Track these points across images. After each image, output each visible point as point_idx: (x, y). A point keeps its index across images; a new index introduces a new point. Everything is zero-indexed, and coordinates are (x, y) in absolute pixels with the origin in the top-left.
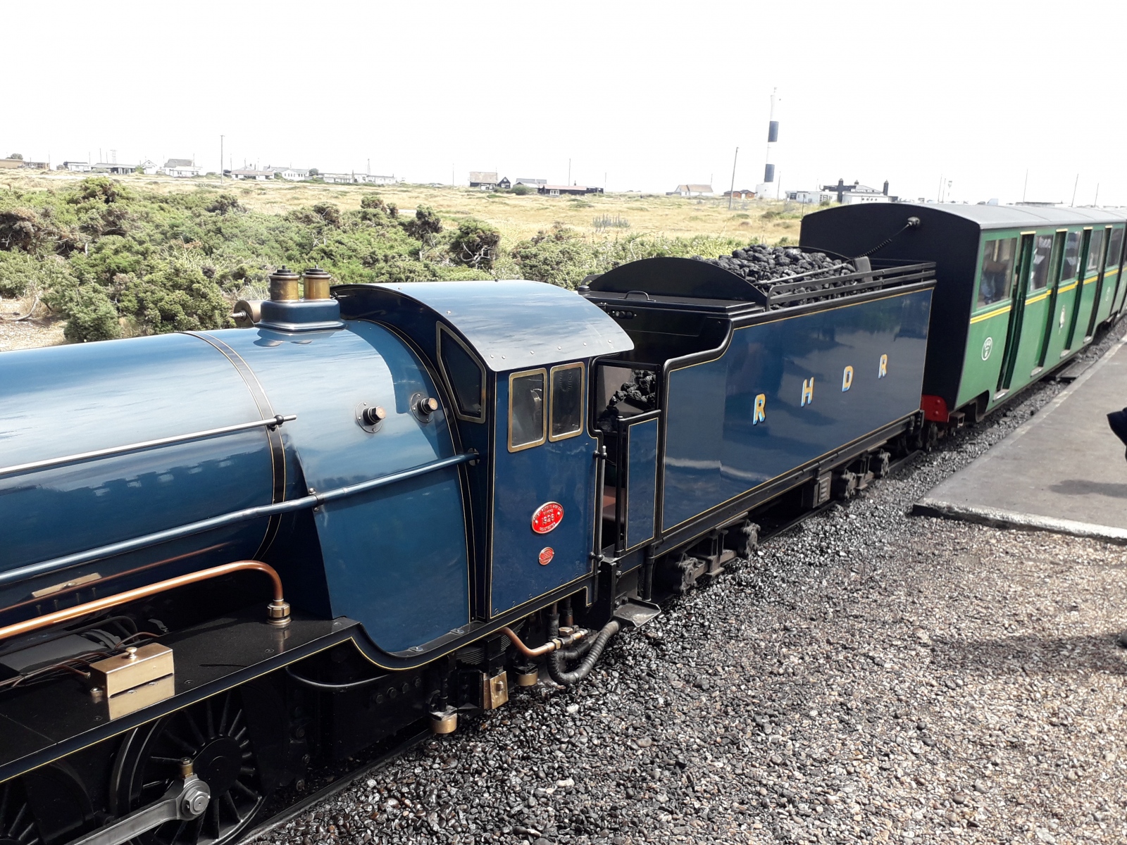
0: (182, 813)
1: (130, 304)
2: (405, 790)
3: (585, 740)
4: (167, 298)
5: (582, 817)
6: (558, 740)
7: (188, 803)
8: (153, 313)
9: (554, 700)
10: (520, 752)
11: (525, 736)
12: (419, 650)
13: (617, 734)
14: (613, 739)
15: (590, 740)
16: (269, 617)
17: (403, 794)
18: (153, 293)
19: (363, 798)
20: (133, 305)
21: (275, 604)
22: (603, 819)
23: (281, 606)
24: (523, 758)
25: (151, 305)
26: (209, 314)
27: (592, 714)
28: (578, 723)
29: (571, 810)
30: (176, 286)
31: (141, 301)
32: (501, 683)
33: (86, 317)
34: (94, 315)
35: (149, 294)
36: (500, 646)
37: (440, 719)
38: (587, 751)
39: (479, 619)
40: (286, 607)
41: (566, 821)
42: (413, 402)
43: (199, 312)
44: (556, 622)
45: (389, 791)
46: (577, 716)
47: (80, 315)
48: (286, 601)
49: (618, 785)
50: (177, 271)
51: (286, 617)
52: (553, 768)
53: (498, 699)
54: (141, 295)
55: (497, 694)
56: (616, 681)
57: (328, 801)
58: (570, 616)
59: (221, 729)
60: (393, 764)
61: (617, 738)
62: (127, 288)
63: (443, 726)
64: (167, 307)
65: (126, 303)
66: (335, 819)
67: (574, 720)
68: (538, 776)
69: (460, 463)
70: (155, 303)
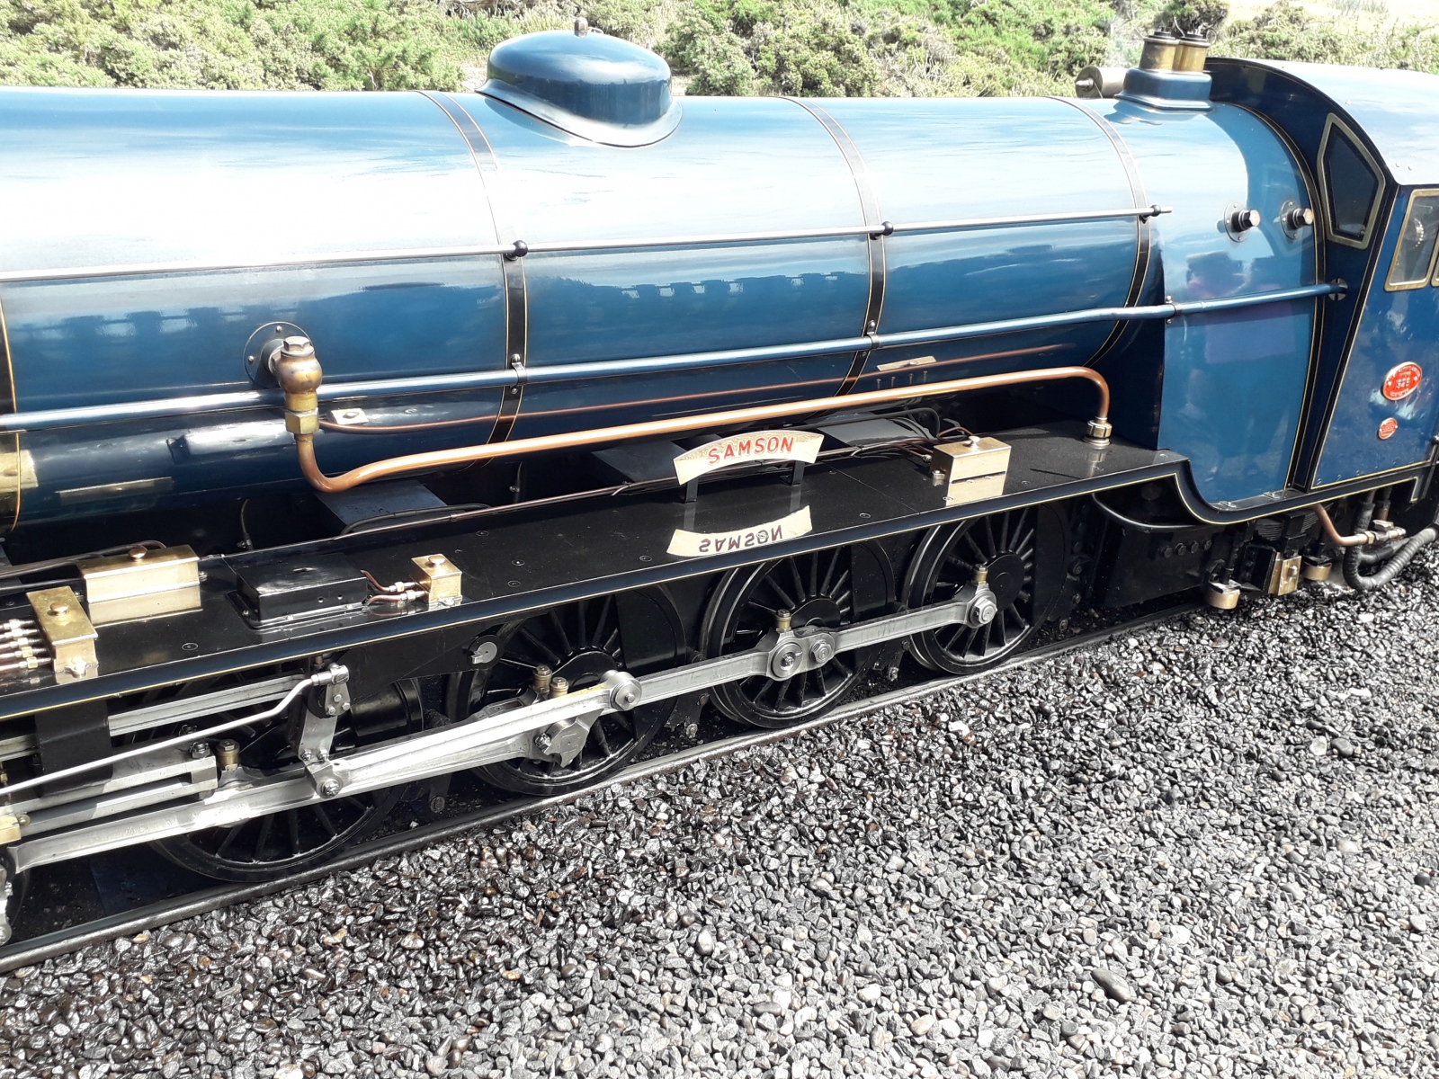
0: (969, 619)
1: (768, 63)
2: (1173, 657)
3: (1383, 654)
4: (812, 60)
5: (1386, 729)
6: (1349, 647)
7: (978, 610)
8: (795, 77)
9: (1340, 604)
10: (1304, 649)
11: (1309, 634)
12: (1231, 506)
13: (1423, 656)
14: (1417, 661)
15: (1389, 655)
16: (1087, 436)
17: (1170, 661)
18: (797, 52)
19: (1125, 655)
20: (771, 65)
21: (1096, 421)
22: (1412, 737)
23: (1103, 426)
24: (1307, 656)
25: (793, 67)
26: (859, 85)
27: (1391, 628)
28: (1373, 635)
29: (1372, 720)
30: (821, 45)
31: (781, 62)
32: (1295, 568)
33: (718, 74)
34: (727, 74)
35: (792, 52)
36: (1301, 526)
37: (1221, 591)
38: (1385, 666)
39: (1295, 487)
40: (1109, 427)
41: (1366, 729)
42: (1284, 211)
43: (848, 81)
44: (1369, 513)
45: (1154, 654)
46: (1372, 627)
47: (711, 71)
48: (1109, 421)
49: (1425, 709)
50: (825, 25)
51: (1104, 439)
52: (1347, 674)
53: (1286, 586)
54: (783, 53)
55: (1287, 579)
56: (1418, 599)
57: (1087, 649)
58: (1386, 509)
59: (1012, 545)
60: (1155, 629)
61: (1422, 661)
62: (767, 43)
63: (1223, 600)
64: (812, 71)
65: (763, 62)
66: (1098, 668)
67: (1367, 629)
68: (1326, 678)
69: (1321, 297)
70: (798, 64)
